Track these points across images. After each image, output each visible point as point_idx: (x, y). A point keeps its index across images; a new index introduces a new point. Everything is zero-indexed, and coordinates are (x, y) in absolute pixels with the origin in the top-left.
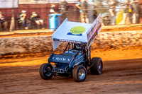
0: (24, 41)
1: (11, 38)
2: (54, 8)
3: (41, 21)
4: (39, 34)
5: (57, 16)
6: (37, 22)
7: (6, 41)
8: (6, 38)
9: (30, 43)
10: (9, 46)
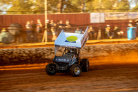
0: (107, 47)
1: (98, 45)
2: (131, 23)
3: (122, 32)
4: (119, 42)
5: (133, 29)
6: (119, 33)
7: (94, 47)
8: (95, 45)
9: (112, 49)
10: (96, 51)
